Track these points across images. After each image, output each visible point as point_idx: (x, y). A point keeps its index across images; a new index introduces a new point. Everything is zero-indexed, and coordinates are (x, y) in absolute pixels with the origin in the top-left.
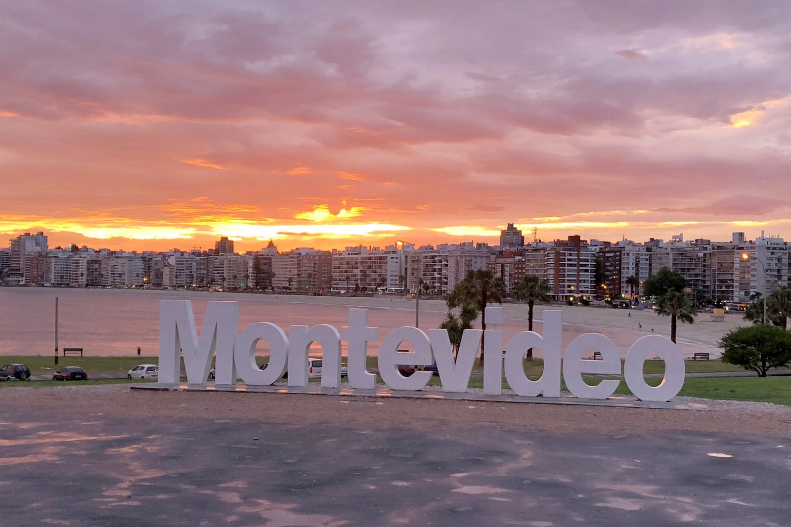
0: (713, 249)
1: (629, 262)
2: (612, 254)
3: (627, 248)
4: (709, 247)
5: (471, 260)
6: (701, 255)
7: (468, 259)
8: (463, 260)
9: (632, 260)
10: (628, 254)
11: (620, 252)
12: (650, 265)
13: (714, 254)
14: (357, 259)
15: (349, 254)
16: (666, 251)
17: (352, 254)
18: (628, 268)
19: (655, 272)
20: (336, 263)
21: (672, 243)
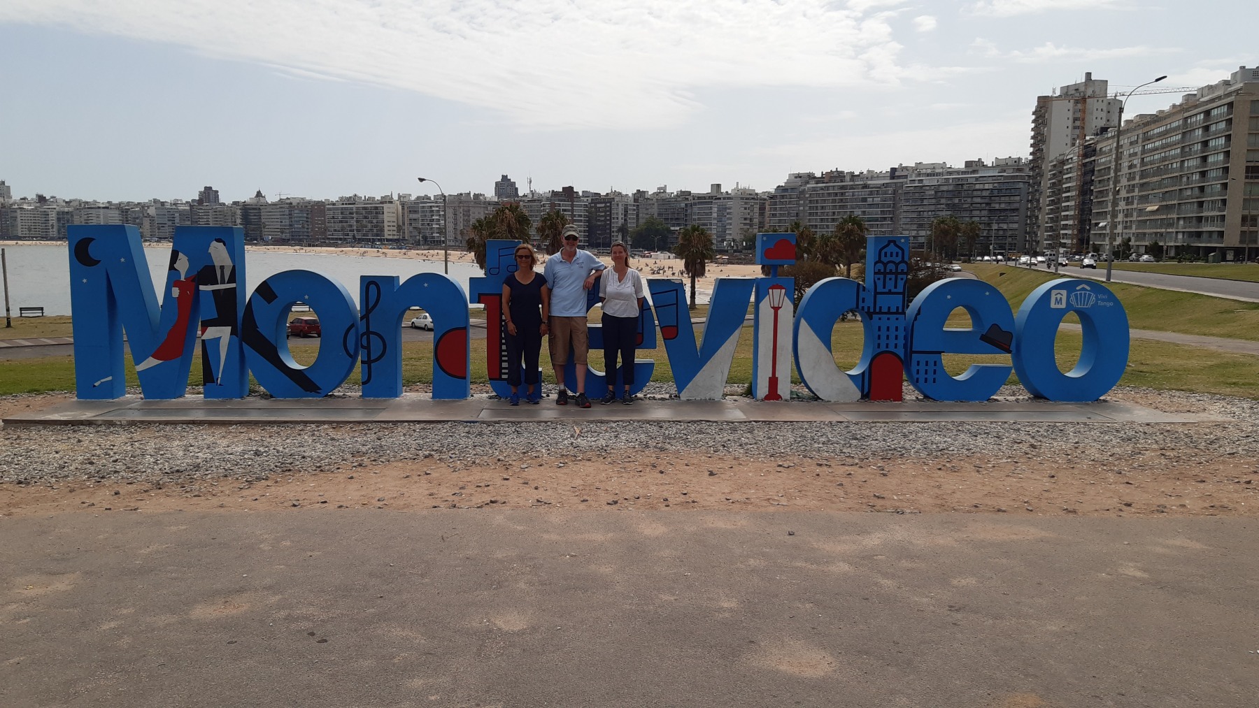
0: (694, 199)
1: (618, 212)
2: (603, 205)
3: (617, 199)
4: (690, 198)
5: (469, 211)
6: (683, 205)
7: (465, 208)
8: (461, 210)
9: (621, 209)
10: (618, 205)
11: (610, 203)
12: (638, 216)
13: (695, 204)
14: (352, 209)
15: (343, 204)
16: (651, 202)
17: (346, 204)
18: (618, 218)
19: (642, 221)
20: (329, 214)
21: (657, 194)
